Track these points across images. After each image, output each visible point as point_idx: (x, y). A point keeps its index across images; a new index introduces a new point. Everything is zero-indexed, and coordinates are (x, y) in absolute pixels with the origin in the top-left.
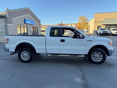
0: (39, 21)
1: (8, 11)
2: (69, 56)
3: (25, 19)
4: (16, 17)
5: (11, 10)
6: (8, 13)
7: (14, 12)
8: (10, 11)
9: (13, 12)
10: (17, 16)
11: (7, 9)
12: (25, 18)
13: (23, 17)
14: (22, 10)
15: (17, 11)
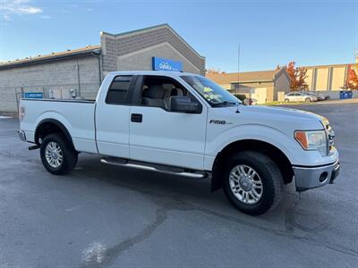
0: (199, 62)
1: (107, 39)
2: (153, 169)
3: (153, 58)
4: (128, 52)
5: (115, 36)
6: (107, 43)
7: (124, 39)
8: (113, 38)
9: (119, 40)
10: (132, 52)
11: (104, 33)
12: (153, 55)
13: (148, 51)
14: (148, 33)
15: (133, 37)
